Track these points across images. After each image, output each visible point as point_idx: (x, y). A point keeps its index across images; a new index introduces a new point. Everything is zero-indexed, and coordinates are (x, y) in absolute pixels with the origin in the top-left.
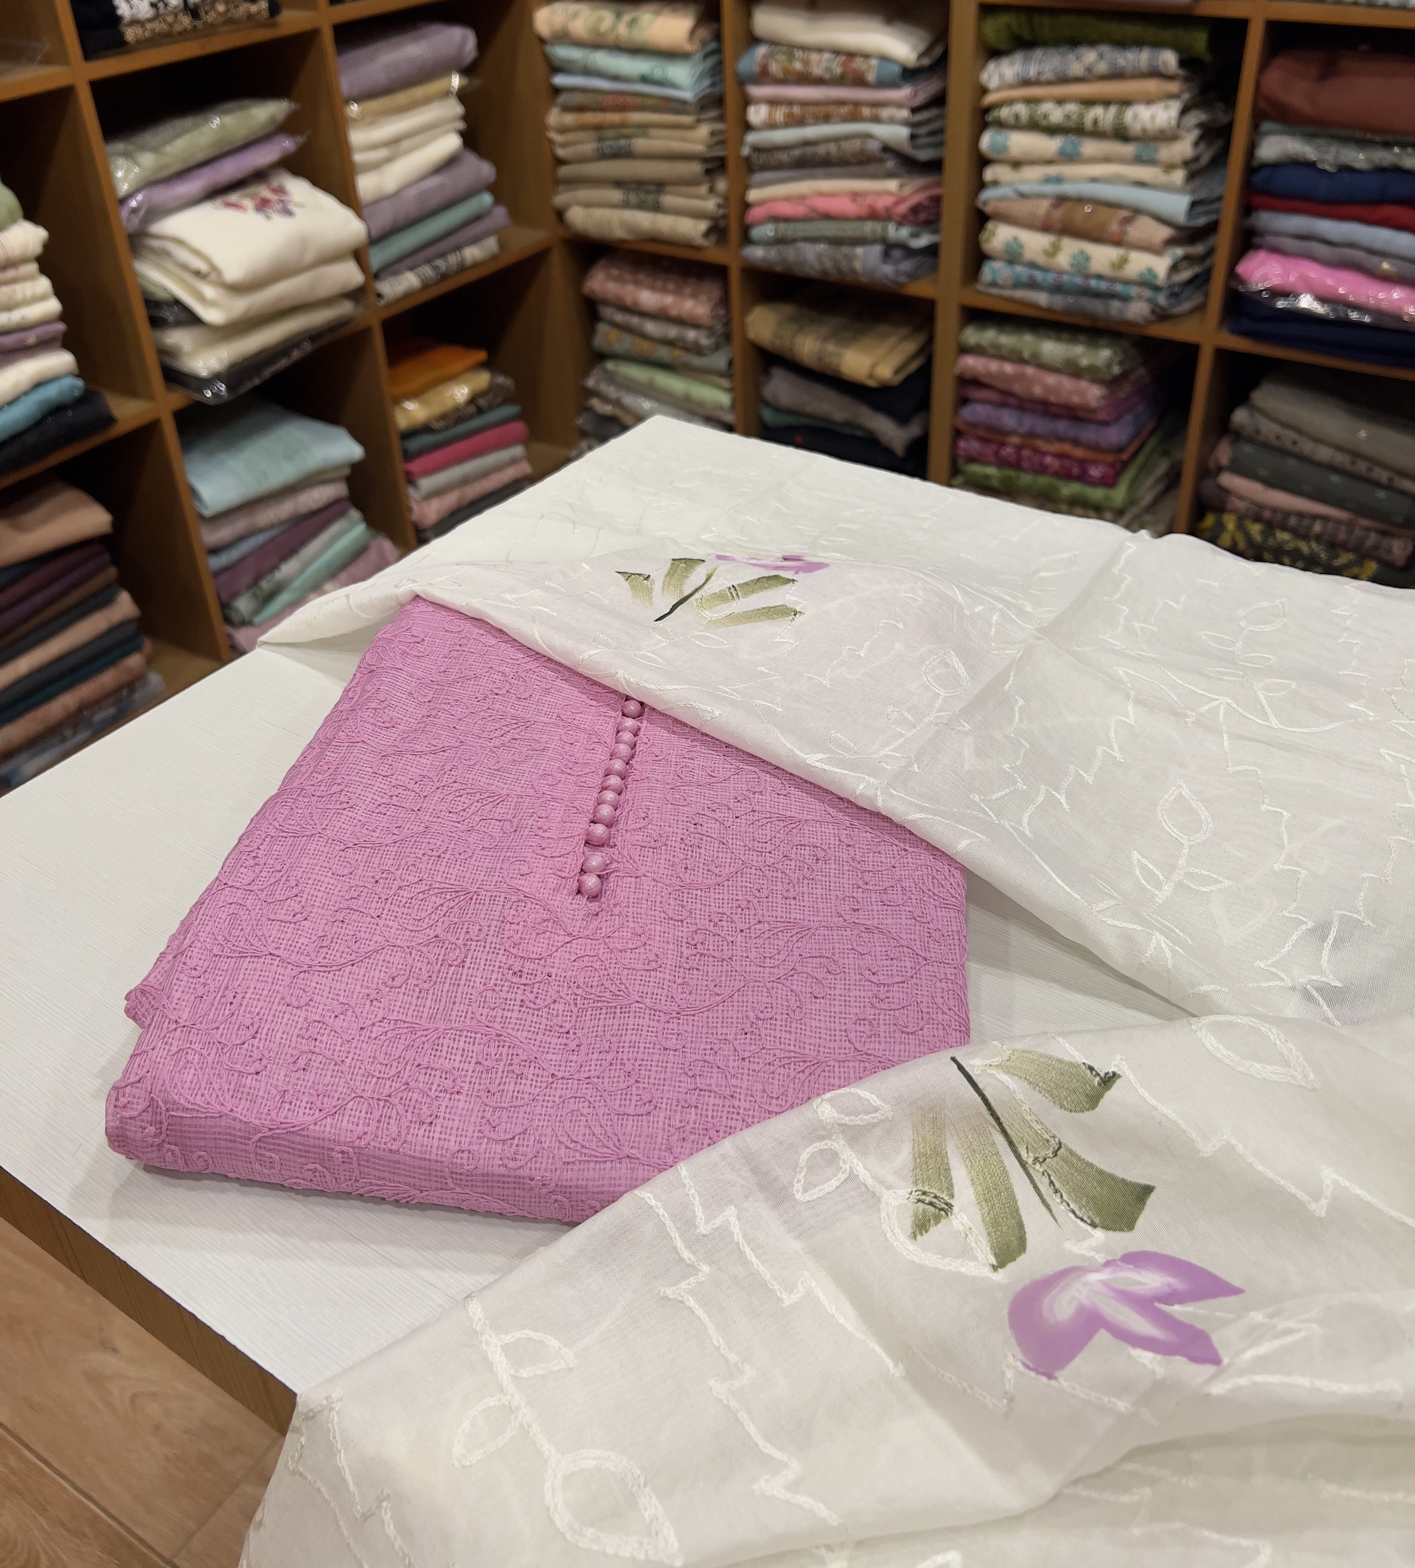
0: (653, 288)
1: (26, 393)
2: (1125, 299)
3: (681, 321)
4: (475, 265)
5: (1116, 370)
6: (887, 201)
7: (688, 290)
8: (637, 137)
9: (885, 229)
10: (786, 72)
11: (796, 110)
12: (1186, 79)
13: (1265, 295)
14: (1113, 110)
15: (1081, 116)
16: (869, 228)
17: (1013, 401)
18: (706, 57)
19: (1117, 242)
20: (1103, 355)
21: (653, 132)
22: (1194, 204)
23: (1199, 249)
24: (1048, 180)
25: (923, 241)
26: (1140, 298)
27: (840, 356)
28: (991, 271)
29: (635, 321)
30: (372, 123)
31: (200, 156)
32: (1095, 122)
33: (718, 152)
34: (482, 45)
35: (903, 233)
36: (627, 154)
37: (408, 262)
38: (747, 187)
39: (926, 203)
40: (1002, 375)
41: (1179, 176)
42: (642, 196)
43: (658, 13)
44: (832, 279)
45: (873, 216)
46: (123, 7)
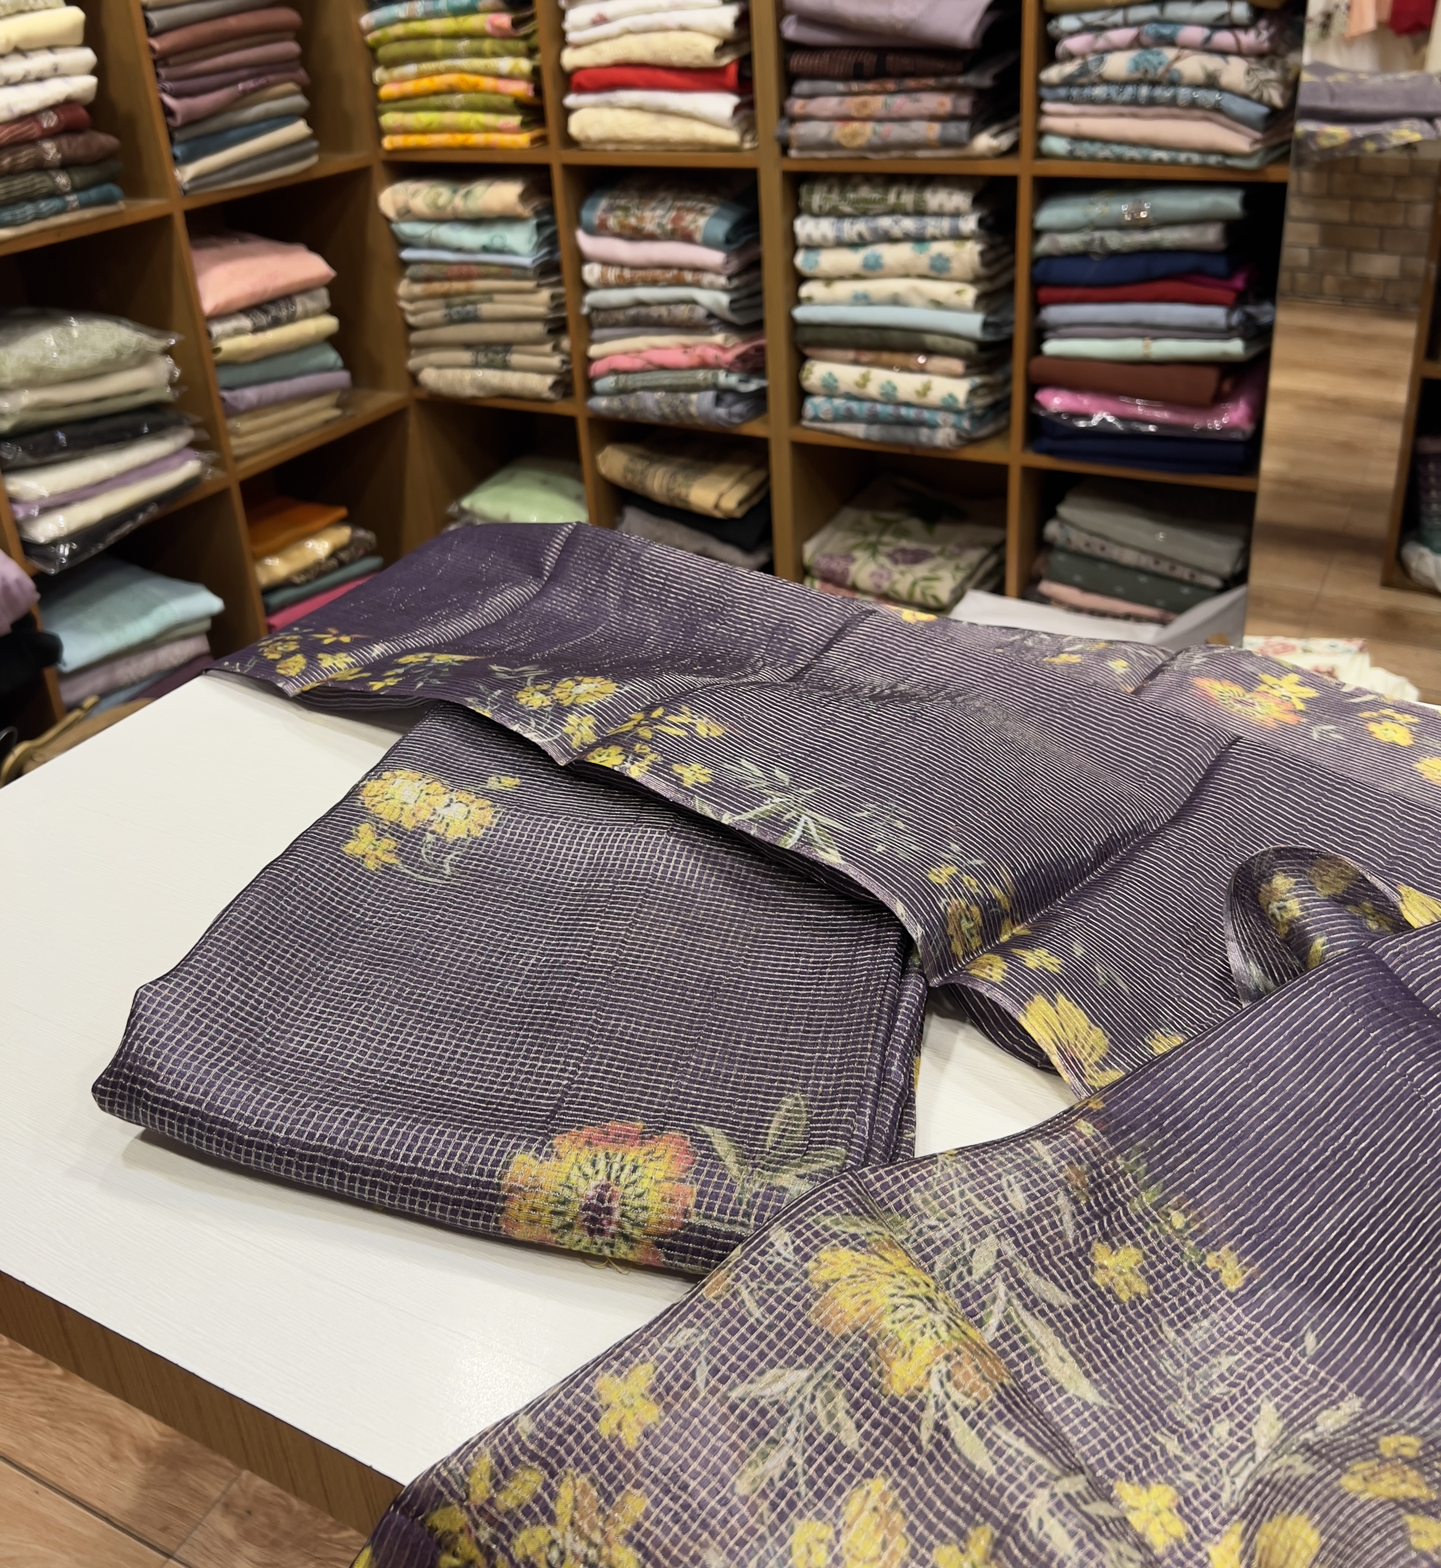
2: (933, 425)
6: (715, 353)
8: (482, 302)
9: (715, 376)
10: (624, 228)
11: (627, 273)
13: (1062, 417)
16: (701, 376)
18: (539, 225)
21: (497, 297)
25: (753, 386)
27: (688, 490)
28: (815, 406)
33: (558, 314)
35: (733, 380)
36: (475, 319)
38: (589, 343)
39: (752, 352)
42: (491, 356)
43: (490, 185)
44: (671, 423)
45: (703, 365)
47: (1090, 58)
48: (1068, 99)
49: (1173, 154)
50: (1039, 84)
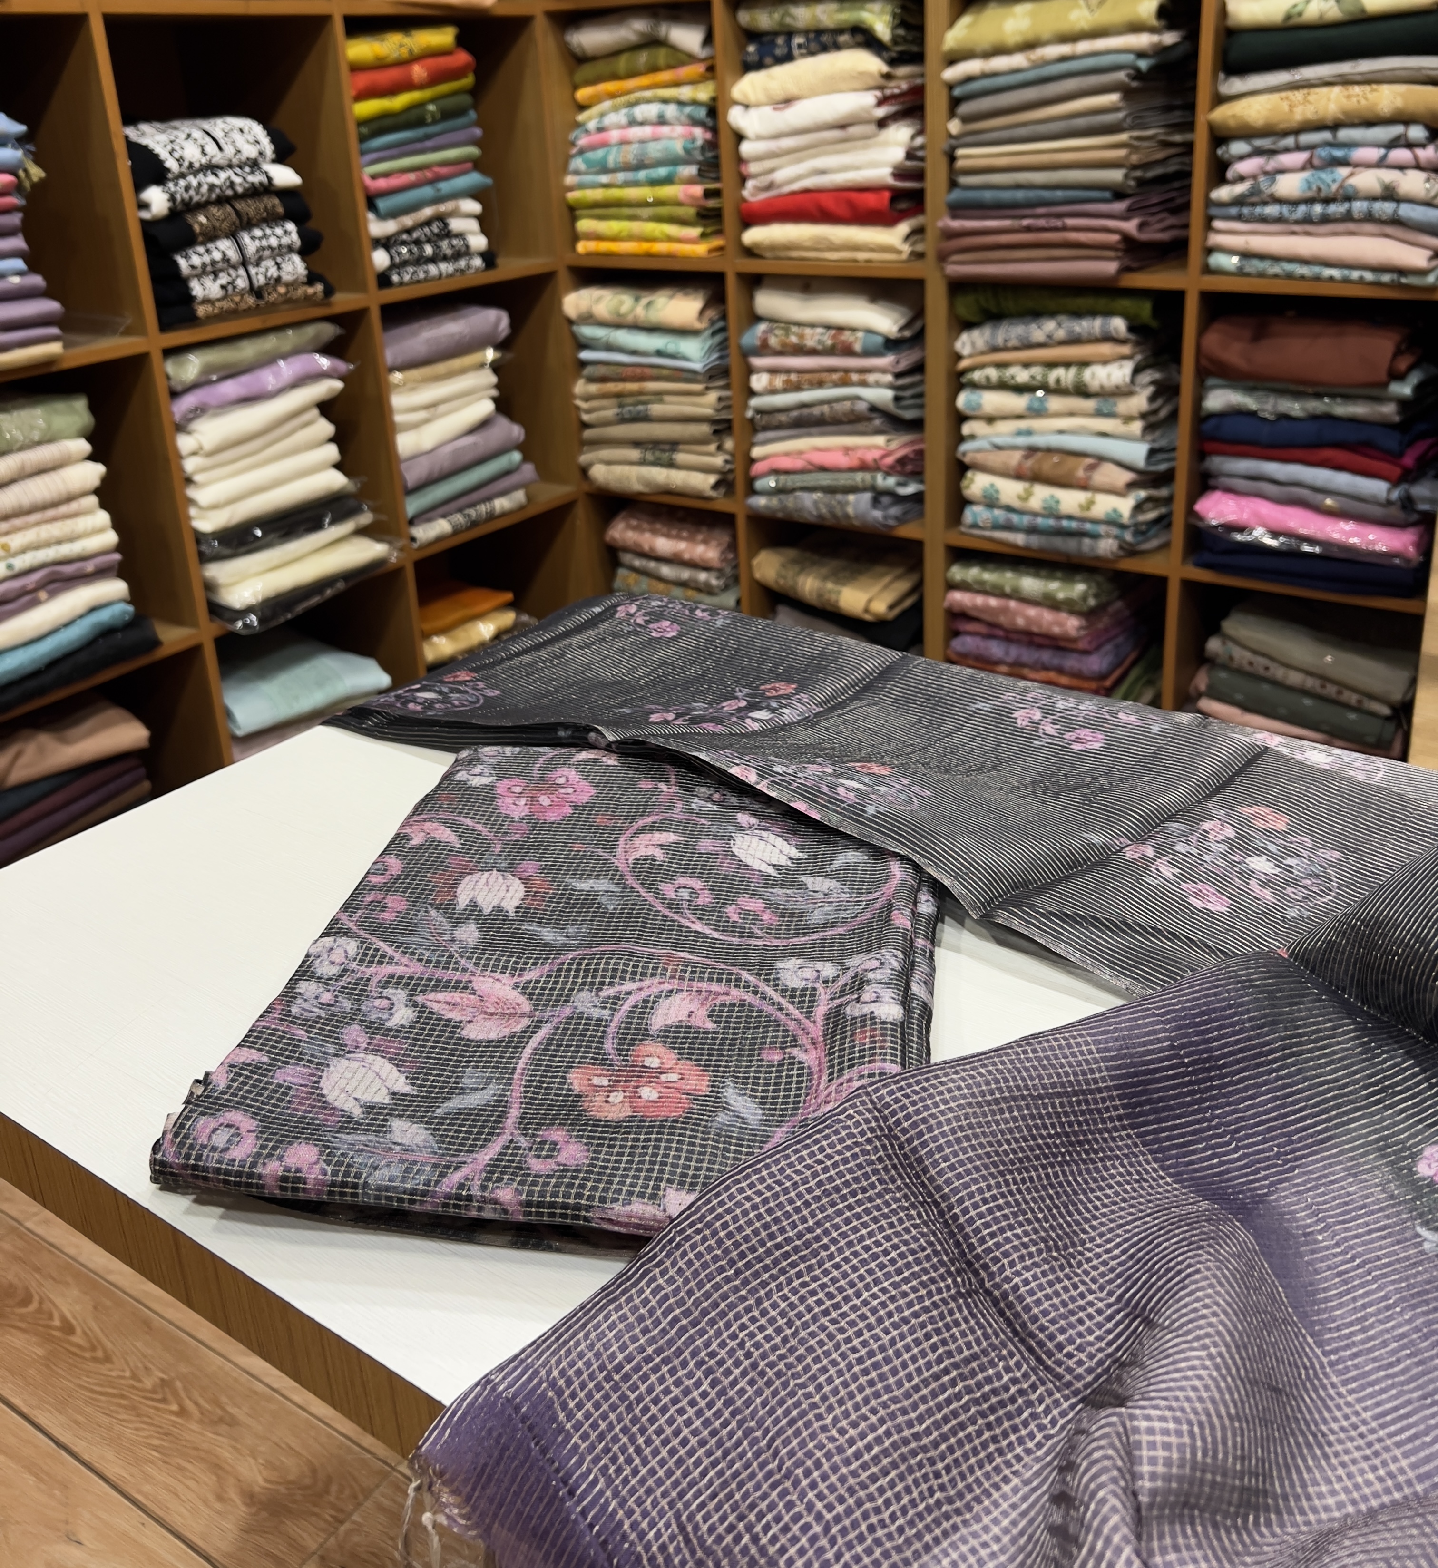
0: (668, 536)
1: (81, 617)
2: (1095, 537)
3: (693, 565)
4: (504, 514)
5: (1092, 602)
6: (876, 454)
7: (700, 537)
8: (653, 402)
9: (874, 478)
10: (784, 345)
11: (793, 377)
12: (1137, 344)
13: (1220, 530)
14: (1073, 371)
15: (1045, 376)
16: (860, 478)
17: (1001, 633)
18: (714, 334)
19: (1084, 487)
20: (1080, 588)
21: (667, 398)
22: (1152, 452)
23: (1162, 492)
24: (1020, 433)
25: (911, 489)
26: (1108, 536)
27: (839, 593)
28: (974, 514)
29: (652, 565)
30: (413, 389)
32: (1058, 381)
33: (724, 415)
34: (516, 324)
35: (891, 481)
36: (645, 418)
37: (441, 511)
38: (753, 444)
39: (912, 456)
40: (987, 609)
41: (1137, 427)
42: (658, 454)
43: (671, 297)
44: (828, 523)
45: (863, 467)
46: (197, 289)
47: (1261, 179)
48: (1239, 218)
49: (1346, 272)
50: (1209, 203)
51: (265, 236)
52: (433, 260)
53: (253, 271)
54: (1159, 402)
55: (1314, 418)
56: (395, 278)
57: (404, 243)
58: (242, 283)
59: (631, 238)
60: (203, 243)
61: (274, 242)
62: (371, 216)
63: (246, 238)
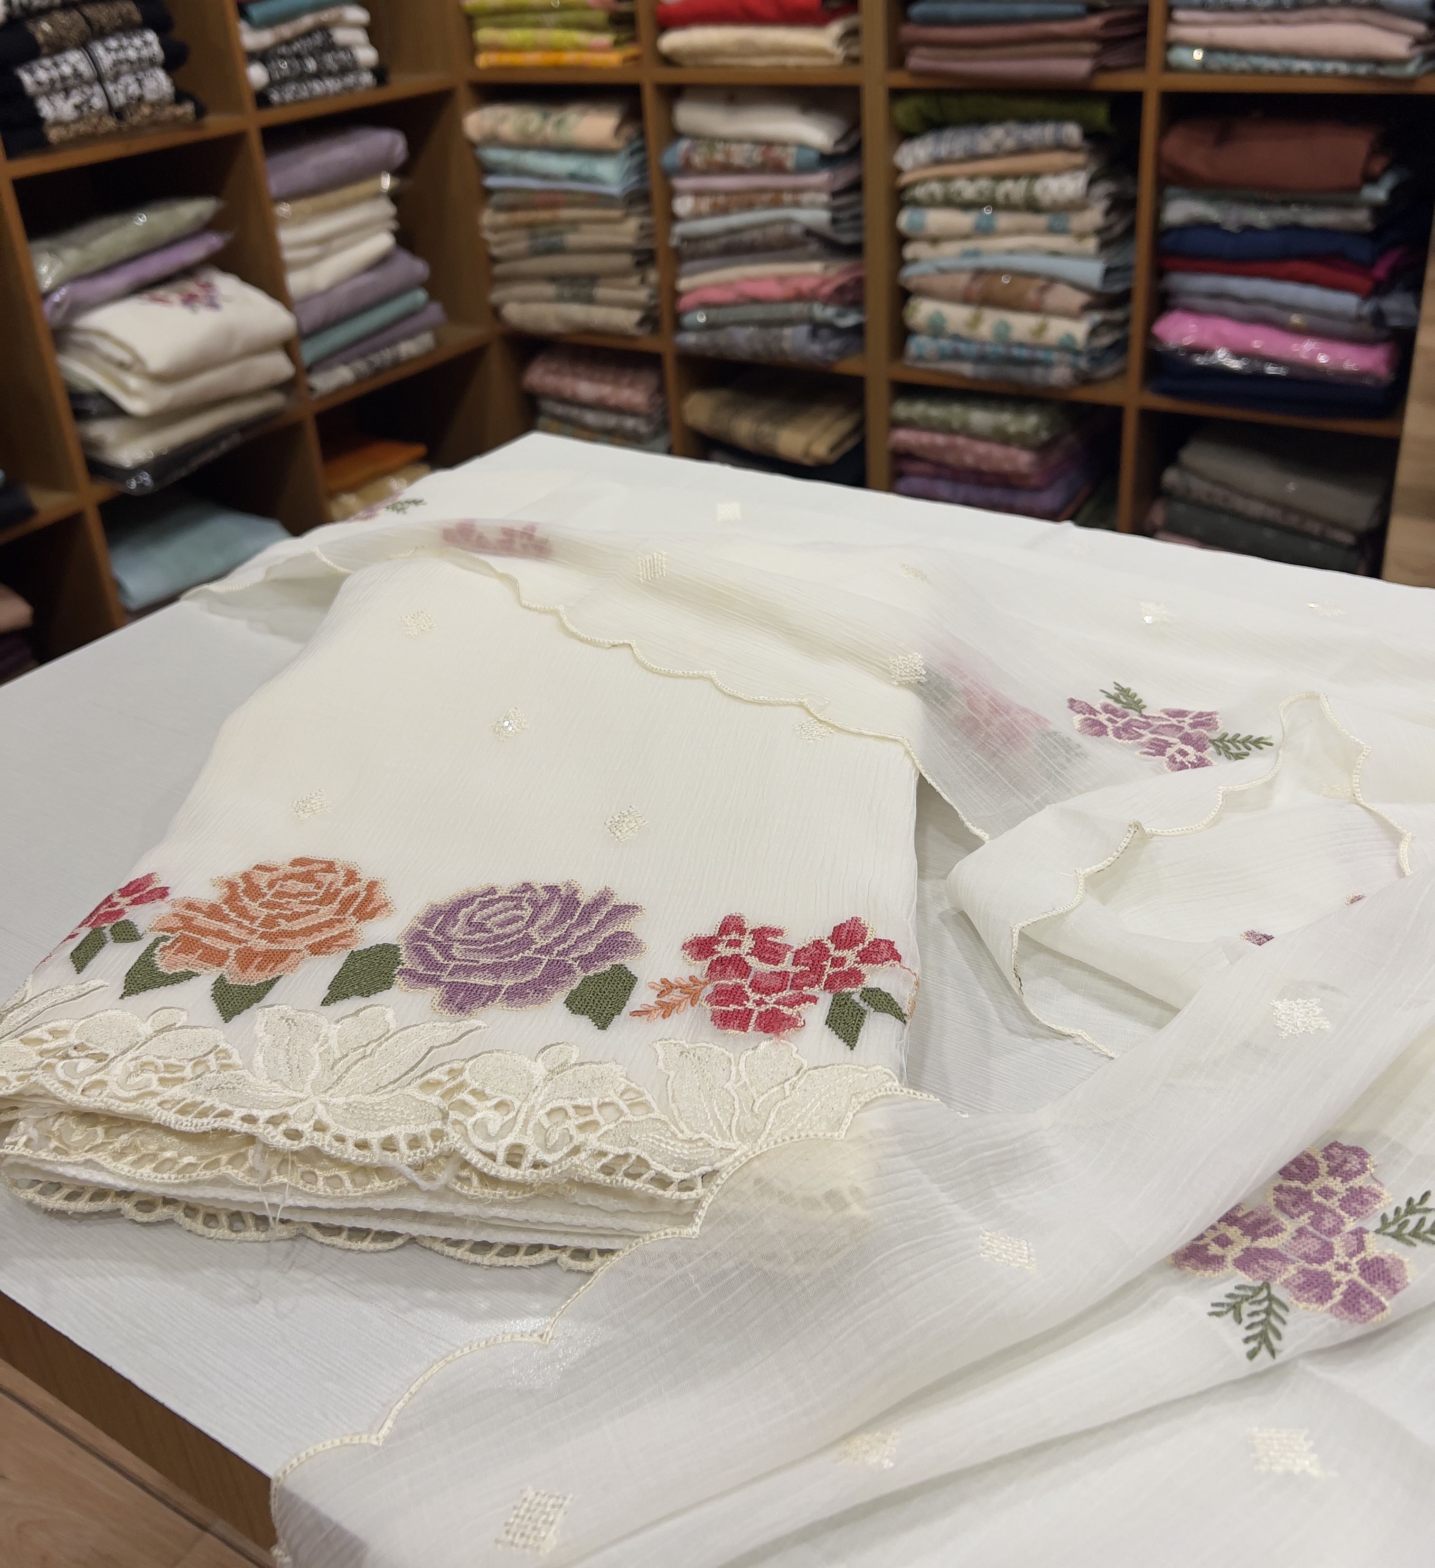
0: (590, 379)
2: (1047, 365)
3: (619, 410)
4: (411, 360)
5: (1044, 435)
6: (813, 283)
7: (626, 380)
8: (569, 232)
9: (812, 310)
10: (709, 163)
11: (721, 200)
12: (1092, 152)
13: (1182, 354)
14: (1023, 184)
15: (993, 192)
16: (796, 309)
17: (947, 473)
18: (632, 154)
19: (1036, 309)
20: (1031, 421)
21: (585, 227)
22: (1108, 272)
23: (1118, 315)
24: (967, 254)
25: (850, 320)
26: (1062, 363)
27: (776, 436)
28: (919, 345)
29: (574, 412)
30: (305, 222)
31: (125, 252)
32: (1008, 195)
33: (647, 245)
34: (413, 148)
35: (829, 313)
36: (559, 250)
37: (340, 357)
38: (676, 276)
39: (851, 283)
40: (934, 448)
41: (1091, 244)
42: (577, 289)
43: (584, 114)
44: (763, 360)
45: (800, 297)
46: (46, 109)
48: (1203, 7)
49: (1318, 65)
51: (121, 47)
52: (319, 75)
53: (111, 88)
54: (1114, 217)
55: (1282, 229)
56: (275, 97)
57: (283, 57)
58: (98, 102)
59: (536, 47)
60: (50, 55)
61: (132, 54)
62: (243, 26)
63: (99, 50)
